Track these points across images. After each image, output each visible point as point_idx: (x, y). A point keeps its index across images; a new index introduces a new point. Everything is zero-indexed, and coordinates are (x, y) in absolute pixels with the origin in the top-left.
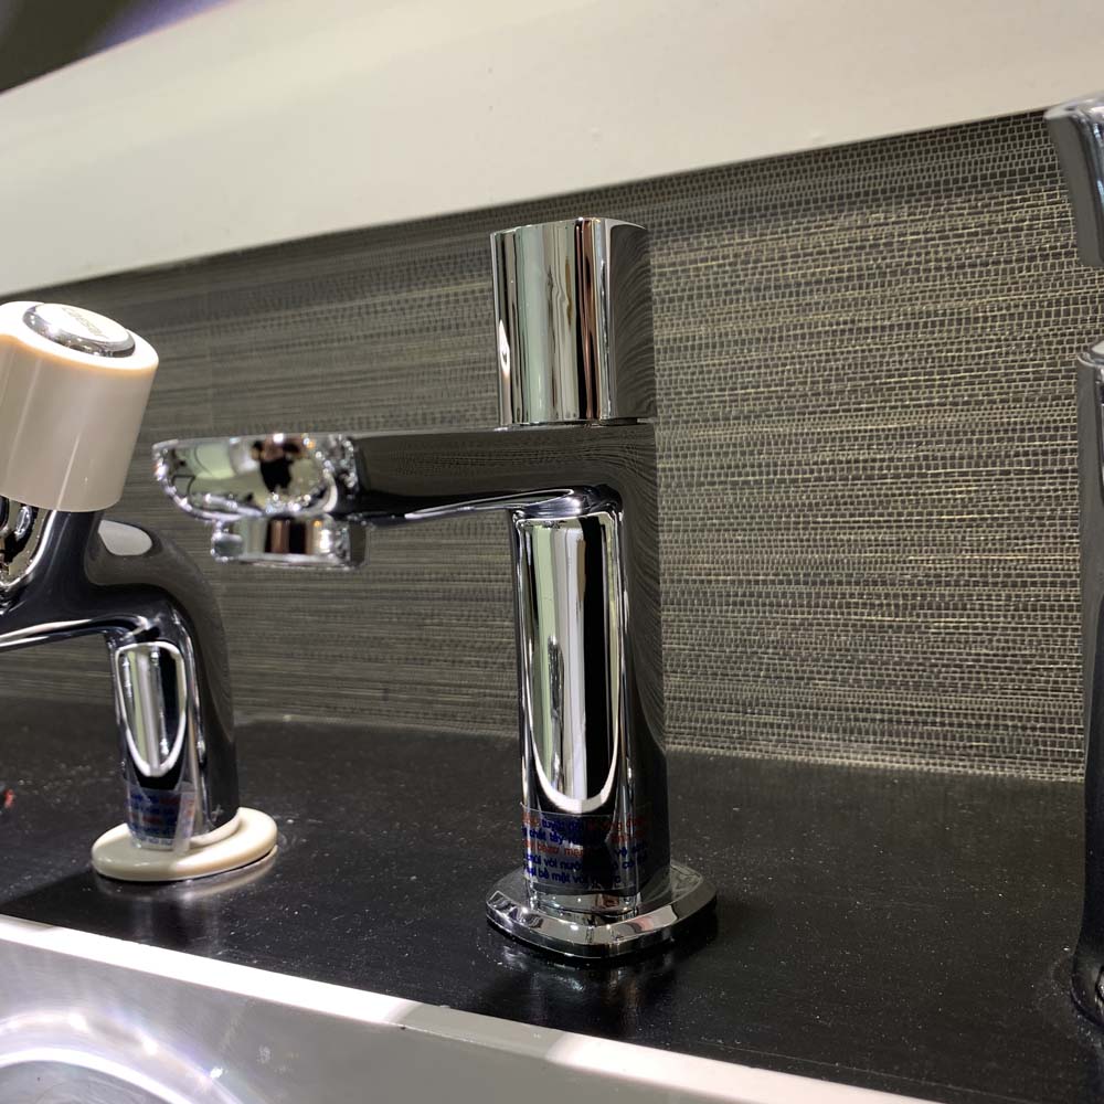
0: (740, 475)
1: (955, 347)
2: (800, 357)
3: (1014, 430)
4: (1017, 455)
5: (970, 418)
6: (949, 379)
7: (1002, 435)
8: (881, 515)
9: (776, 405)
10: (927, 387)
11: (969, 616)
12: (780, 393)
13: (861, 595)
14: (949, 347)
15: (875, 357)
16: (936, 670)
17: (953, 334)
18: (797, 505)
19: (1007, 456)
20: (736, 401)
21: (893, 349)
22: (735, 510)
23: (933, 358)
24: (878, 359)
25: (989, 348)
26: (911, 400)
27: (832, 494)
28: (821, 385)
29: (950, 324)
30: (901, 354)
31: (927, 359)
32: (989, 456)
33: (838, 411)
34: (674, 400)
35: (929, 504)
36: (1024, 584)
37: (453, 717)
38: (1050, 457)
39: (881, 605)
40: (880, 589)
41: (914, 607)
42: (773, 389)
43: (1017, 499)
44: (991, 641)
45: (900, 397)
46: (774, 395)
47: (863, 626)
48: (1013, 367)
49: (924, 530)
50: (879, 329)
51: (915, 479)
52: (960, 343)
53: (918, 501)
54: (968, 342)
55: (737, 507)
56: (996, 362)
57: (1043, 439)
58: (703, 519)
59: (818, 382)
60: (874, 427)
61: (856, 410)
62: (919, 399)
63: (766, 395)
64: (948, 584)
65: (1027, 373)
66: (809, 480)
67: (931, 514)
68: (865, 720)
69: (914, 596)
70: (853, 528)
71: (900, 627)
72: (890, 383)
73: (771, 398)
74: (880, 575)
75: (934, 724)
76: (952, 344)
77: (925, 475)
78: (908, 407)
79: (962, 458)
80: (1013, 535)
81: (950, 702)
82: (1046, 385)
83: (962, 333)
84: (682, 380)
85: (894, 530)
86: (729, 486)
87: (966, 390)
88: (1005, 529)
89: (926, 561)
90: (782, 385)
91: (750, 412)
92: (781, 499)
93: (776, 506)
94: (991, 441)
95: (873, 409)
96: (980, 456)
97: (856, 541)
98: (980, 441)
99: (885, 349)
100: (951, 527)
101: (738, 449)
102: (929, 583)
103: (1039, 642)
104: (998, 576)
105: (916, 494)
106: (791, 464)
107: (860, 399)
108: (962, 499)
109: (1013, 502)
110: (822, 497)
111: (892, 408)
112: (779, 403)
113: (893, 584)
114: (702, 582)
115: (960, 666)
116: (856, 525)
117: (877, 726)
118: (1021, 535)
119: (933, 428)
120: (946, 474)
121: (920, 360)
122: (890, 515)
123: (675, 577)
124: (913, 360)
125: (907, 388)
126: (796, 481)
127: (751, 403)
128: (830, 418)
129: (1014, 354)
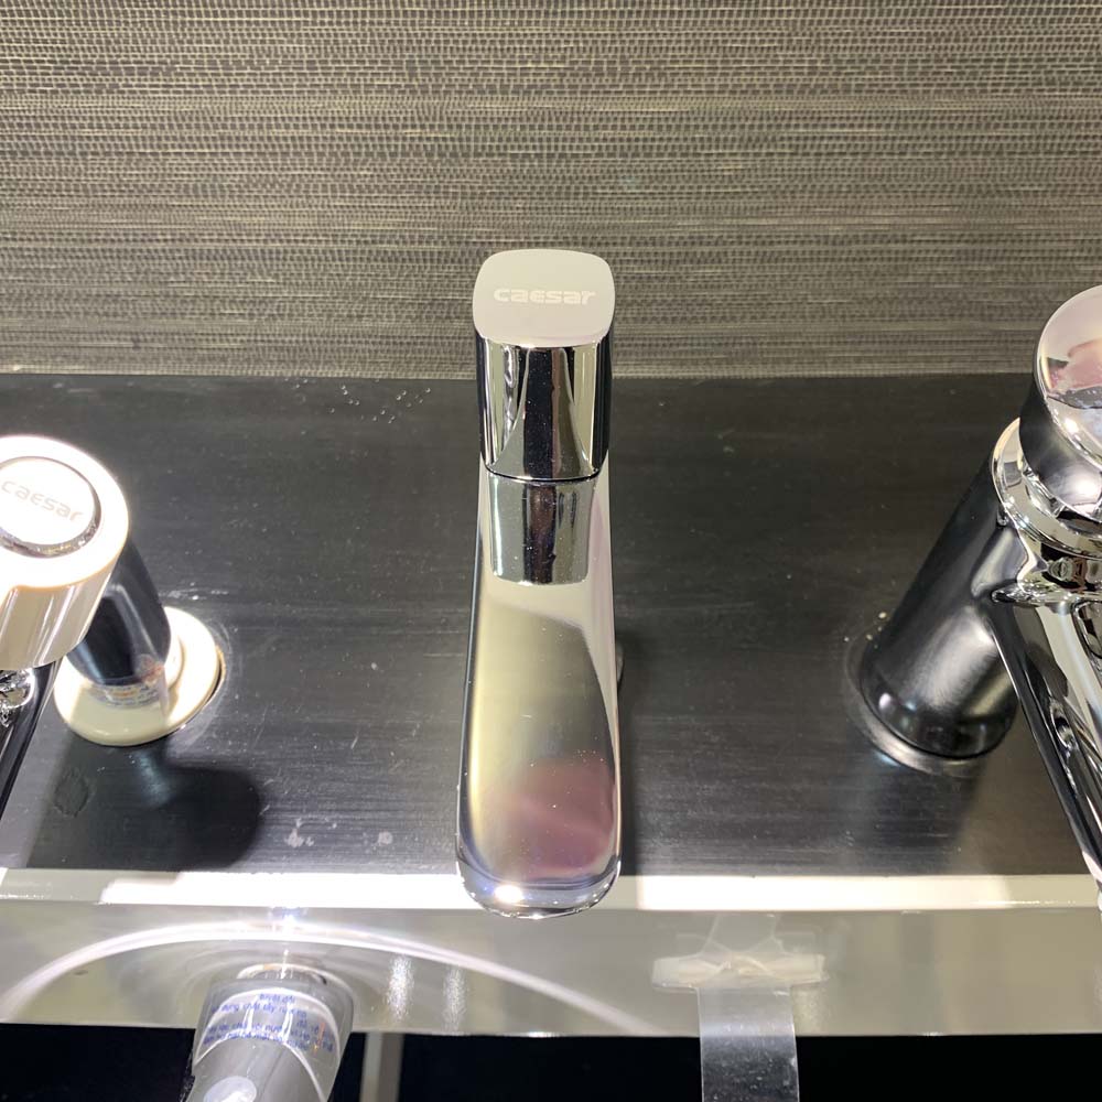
0: (520, 147)
1: (740, 38)
2: (584, 35)
3: (783, 118)
4: (782, 139)
5: (745, 106)
6: (731, 68)
7: (772, 122)
8: (656, 188)
9: (558, 83)
10: (710, 74)
11: (722, 268)
12: (562, 71)
13: (633, 254)
14: (734, 38)
15: (660, 42)
16: (690, 308)
17: (740, 26)
18: (577, 178)
19: (774, 139)
20: (515, 75)
21: (679, 35)
22: (515, 181)
23: (718, 48)
24: (665, 45)
25: (772, 41)
26: (693, 86)
27: (612, 169)
28: (605, 66)
29: (739, 15)
30: (688, 41)
31: (712, 48)
32: (758, 139)
33: (621, 92)
34: (444, 68)
35: (700, 179)
36: (771, 243)
37: (224, 359)
38: (809, 142)
39: (649, 261)
40: (650, 249)
41: (678, 261)
42: (555, 65)
43: (776, 176)
44: (738, 286)
45: (683, 83)
46: (556, 72)
47: (633, 278)
48: (790, 61)
49: (693, 201)
50: (668, 14)
51: (690, 158)
52: (745, 34)
53: (690, 177)
54: (753, 34)
55: (517, 177)
56: (776, 56)
57: (806, 126)
58: (480, 188)
59: (602, 62)
60: (656, 110)
61: (639, 92)
62: (700, 86)
63: (548, 71)
64: (709, 244)
65: (802, 68)
66: (589, 155)
67: (700, 187)
68: (630, 345)
69: (679, 253)
70: (629, 199)
71: (664, 278)
72: (673, 68)
73: (552, 74)
74: (651, 238)
75: (685, 345)
76: (738, 35)
77: (699, 155)
78: (689, 92)
79: (734, 140)
80: (768, 205)
81: (698, 329)
82: (817, 80)
83: (749, 25)
84: (451, 48)
85: (667, 201)
86: (508, 158)
87: (745, 80)
88: (763, 200)
89: (691, 225)
90: (564, 62)
91: (529, 86)
92: (562, 171)
93: (557, 178)
94: (761, 127)
95: (655, 92)
96: (750, 139)
97: (631, 209)
98: (752, 127)
99: (672, 35)
100: (716, 198)
101: (518, 123)
102: (693, 243)
103: (776, 285)
104: (750, 237)
105: (689, 171)
106: (573, 140)
107: (643, 83)
108: (730, 176)
109: (773, 179)
110: (602, 171)
111: (674, 92)
112: (561, 80)
113: (662, 244)
114: (483, 243)
115: (710, 305)
116: (634, 196)
117: (640, 349)
118: (774, 205)
119: (710, 113)
120: (719, 154)
121: (705, 48)
122: (665, 188)
123: (455, 239)
124: (699, 48)
125: (690, 74)
126: (577, 155)
127: (532, 78)
128: (613, 99)
129: (794, 49)
